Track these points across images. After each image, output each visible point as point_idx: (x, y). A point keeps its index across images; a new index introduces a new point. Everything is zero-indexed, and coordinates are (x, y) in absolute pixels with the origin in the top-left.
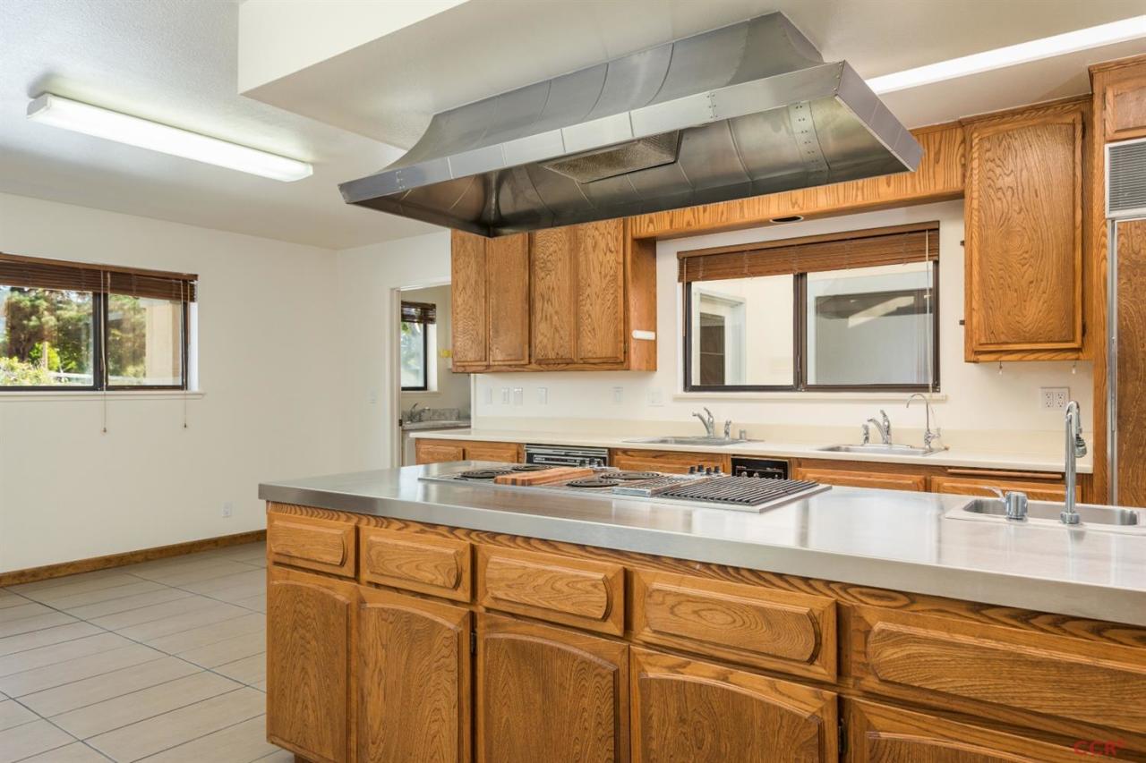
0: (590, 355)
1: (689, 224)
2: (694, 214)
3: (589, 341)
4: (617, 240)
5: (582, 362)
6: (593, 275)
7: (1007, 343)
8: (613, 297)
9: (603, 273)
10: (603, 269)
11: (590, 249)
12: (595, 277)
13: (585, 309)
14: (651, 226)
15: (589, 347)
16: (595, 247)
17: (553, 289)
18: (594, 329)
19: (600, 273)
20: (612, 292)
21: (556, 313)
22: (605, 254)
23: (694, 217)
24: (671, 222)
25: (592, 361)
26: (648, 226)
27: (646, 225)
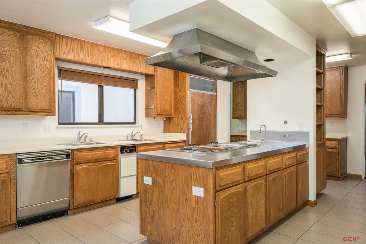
0: (34, 107)
1: (82, 59)
2: (84, 56)
3: (33, 100)
4: (50, 56)
5: (27, 110)
6: (36, 69)
7: (163, 113)
8: (48, 82)
9: (43, 69)
10: (42, 67)
11: (34, 56)
12: (37, 70)
13: (31, 85)
14: (65, 55)
15: (34, 104)
16: (37, 56)
17: (8, 70)
18: (37, 95)
19: (41, 69)
20: (47, 79)
21: (10, 83)
22: (44, 61)
23: (84, 58)
24: (74, 56)
25: (35, 110)
26: (63, 55)
27: (62, 54)
